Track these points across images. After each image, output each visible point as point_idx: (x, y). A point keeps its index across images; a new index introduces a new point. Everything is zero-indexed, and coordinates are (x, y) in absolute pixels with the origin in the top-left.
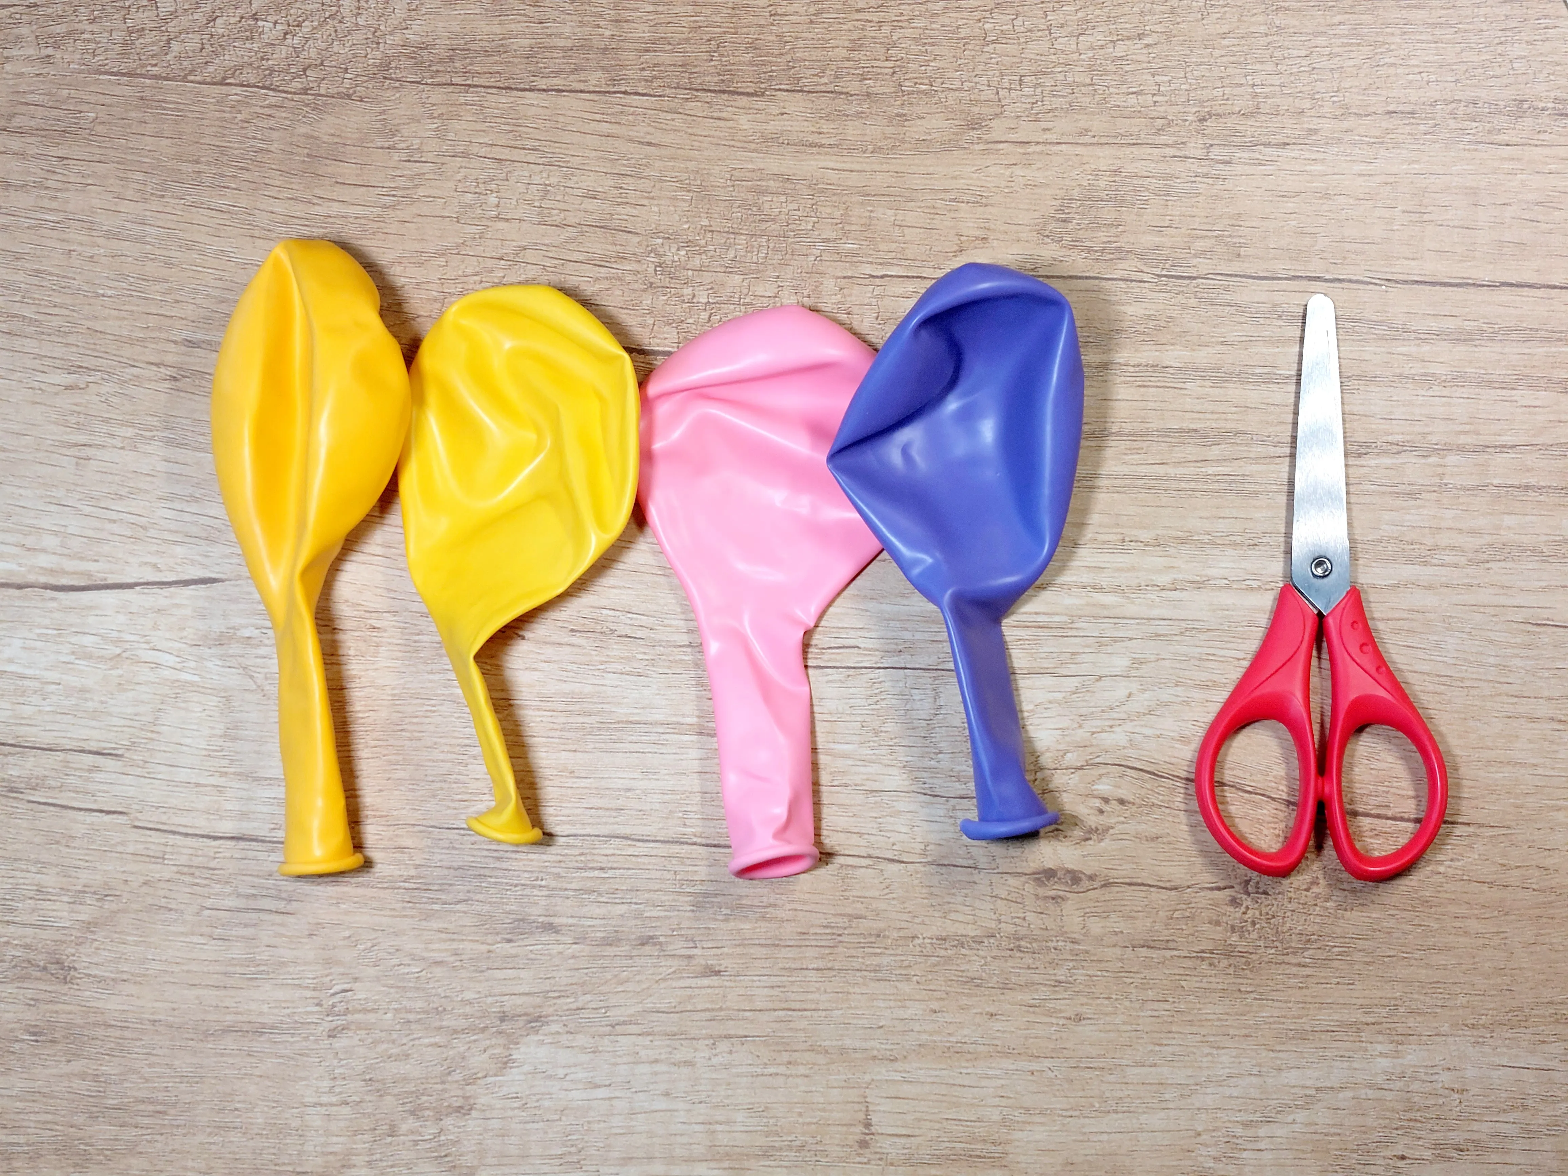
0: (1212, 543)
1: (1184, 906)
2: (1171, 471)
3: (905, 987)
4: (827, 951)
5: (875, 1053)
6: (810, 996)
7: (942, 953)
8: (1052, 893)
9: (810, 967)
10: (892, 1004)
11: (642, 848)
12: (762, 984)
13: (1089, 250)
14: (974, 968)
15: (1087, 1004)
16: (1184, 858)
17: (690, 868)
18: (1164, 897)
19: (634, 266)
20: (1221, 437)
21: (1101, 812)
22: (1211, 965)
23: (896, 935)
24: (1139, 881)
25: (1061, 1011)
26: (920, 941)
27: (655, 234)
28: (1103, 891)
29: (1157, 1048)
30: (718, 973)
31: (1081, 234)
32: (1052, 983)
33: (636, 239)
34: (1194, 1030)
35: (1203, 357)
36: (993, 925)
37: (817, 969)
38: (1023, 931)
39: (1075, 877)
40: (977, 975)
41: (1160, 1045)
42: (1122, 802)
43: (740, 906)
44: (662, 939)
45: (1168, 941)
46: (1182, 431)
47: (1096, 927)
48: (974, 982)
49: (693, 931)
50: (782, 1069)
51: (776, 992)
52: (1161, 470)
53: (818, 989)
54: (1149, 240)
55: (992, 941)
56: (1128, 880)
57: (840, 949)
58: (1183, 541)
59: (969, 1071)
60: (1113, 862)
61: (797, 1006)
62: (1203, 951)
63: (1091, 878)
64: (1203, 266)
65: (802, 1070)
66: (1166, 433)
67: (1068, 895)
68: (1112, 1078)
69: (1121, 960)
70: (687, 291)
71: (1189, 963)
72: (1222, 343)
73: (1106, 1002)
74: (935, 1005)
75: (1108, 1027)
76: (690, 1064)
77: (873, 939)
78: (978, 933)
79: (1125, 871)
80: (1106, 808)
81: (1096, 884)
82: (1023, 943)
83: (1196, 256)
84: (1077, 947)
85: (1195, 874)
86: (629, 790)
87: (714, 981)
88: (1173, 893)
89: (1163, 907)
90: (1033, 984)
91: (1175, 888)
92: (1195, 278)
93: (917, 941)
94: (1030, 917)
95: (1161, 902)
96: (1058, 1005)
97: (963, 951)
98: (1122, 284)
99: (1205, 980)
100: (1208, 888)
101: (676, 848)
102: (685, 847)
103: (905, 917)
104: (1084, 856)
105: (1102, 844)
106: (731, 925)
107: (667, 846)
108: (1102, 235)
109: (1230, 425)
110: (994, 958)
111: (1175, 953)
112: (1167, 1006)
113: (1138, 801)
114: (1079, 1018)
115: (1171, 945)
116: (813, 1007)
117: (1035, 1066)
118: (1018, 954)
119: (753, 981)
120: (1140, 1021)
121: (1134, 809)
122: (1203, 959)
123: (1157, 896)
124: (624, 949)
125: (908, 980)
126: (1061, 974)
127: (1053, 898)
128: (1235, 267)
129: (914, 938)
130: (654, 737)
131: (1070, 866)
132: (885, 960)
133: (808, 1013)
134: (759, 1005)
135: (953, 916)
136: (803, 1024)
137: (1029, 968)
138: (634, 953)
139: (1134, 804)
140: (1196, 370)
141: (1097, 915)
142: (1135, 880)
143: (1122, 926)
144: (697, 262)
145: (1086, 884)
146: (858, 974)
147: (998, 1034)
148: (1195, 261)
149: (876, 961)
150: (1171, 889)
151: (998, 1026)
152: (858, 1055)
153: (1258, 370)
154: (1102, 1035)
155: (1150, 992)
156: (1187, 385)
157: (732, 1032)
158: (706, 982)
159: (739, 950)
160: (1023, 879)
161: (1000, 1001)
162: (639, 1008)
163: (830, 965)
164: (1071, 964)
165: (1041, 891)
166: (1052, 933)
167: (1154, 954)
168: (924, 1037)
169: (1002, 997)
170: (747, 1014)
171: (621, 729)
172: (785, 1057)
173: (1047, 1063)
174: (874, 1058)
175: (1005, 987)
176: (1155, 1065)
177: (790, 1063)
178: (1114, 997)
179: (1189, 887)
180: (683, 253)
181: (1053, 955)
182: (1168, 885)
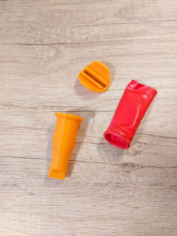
0: (163, 77)
1: (165, 173)
2: (151, 62)
3: (86, 198)
4: (64, 188)
5: (77, 219)
6: (59, 201)
7: (96, 188)
8: (127, 170)
9: (59, 193)
10: (82, 204)
11: (16, 160)
12: (45, 198)
13: (127, 18)
14: (105, 193)
15: (139, 203)
16: (164, 159)
17: (28, 165)
18: (159, 170)
19: (25, 28)
20: (162, 53)
21: (139, 147)
22: (175, 190)
23: (83, 183)
24: (152, 166)
25: (131, 205)
26: (90, 185)
27: (31, 22)
28: (142, 169)
29: (161, 217)
30: (33, 194)
31: (125, 15)
32: (128, 197)
33: (26, 23)
34: (172, 210)
35: (156, 37)
36: (110, 179)
37: (61, 193)
38: (119, 181)
39: (133, 165)
40: (106, 195)
41: (162, 215)
42: (145, 144)
43: (40, 175)
44: (19, 185)
45: (161, 183)
46: (152, 53)
47: (140, 180)
48: (106, 197)
49: (27, 182)
50: (50, 223)
51: (49, 200)
52: (148, 62)
53: (61, 199)
54: (140, 15)
55: (110, 184)
56: (148, 166)
57: (68, 187)
58: (155, 77)
59: (104, 224)
60: (144, 161)
61: (55, 204)
62: (172, 186)
63: (138, 165)
64: (153, 19)
65: (56, 224)
66: (148, 53)
67: (131, 170)
68: (147, 226)
69: (148, 189)
70: (36, 32)
71: (168, 190)
72: (160, 34)
73: (145, 202)
74: (94, 204)
75: (146, 210)
76: (24, 221)
77: (77, 184)
78: (106, 182)
79: (147, 163)
80: (141, 145)
81: (139, 167)
82: (119, 185)
83: (151, 18)
84: (135, 186)
85: (167, 163)
86: (13, 144)
87: (32, 197)
88: (162, 169)
89: (159, 173)
90: (123, 197)
91: (162, 168)
92: (151, 22)
93: (89, 185)
94: (121, 177)
95: (158, 172)
96: (130, 203)
97: (102, 188)
98: (135, 24)
99: (173, 195)
100: (171, 167)
101: (24, 159)
102: (27, 159)
103: (86, 178)
104: (135, 159)
105: (141, 156)
106: (38, 180)
107: (22, 159)
108: (130, 15)
109: (164, 51)
110: (111, 189)
111: (164, 187)
112: (162, 203)
113: (149, 143)
114: (137, 207)
115: (162, 184)
116: (59, 204)
117: (124, 222)
118: (118, 188)
119: (43, 197)
120: (155, 208)
121: (149, 145)
122: (172, 188)
123: (157, 170)
124: (9, 187)
125: (87, 196)
126: (131, 194)
127: (127, 172)
128: (161, 19)
129: (88, 184)
130: (21, 130)
131: (132, 162)
132: (80, 191)
133: (58, 206)
134: (44, 204)
135: (99, 177)
136: (56, 210)
137: (121, 192)
138: (12, 188)
139: (148, 144)
140: (154, 40)
141: (140, 176)
142: (150, 166)
143: (147, 179)
144: (39, 26)
145: (136, 167)
146: (72, 195)
147: (113, 213)
148: (151, 19)
149: (77, 191)
150: (161, 168)
151: (113, 210)
152: (71, 219)
153: (169, 39)
154: (144, 213)
155: (157, 199)
156: (152, 43)
157: (36, 212)
158: (30, 197)
159: (39, 188)
160: (118, 166)
161: (113, 202)
162: (11, 204)
163: (64, 192)
164: (133, 191)
165: (124, 169)
166: (127, 182)
167: (157, 187)
168: (91, 214)
169: (114, 201)
170: (41, 207)
171: (13, 129)
172: (51, 220)
173: (128, 222)
174: (77, 220)
175: (115, 198)
176: (160, 222)
177: (52, 221)
178: (147, 201)
179: (166, 167)
180: (36, 25)
181: (128, 188)
182: (160, 167)
